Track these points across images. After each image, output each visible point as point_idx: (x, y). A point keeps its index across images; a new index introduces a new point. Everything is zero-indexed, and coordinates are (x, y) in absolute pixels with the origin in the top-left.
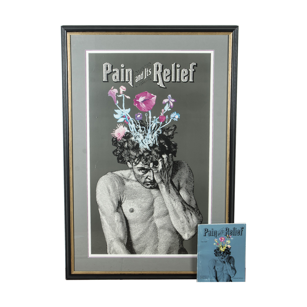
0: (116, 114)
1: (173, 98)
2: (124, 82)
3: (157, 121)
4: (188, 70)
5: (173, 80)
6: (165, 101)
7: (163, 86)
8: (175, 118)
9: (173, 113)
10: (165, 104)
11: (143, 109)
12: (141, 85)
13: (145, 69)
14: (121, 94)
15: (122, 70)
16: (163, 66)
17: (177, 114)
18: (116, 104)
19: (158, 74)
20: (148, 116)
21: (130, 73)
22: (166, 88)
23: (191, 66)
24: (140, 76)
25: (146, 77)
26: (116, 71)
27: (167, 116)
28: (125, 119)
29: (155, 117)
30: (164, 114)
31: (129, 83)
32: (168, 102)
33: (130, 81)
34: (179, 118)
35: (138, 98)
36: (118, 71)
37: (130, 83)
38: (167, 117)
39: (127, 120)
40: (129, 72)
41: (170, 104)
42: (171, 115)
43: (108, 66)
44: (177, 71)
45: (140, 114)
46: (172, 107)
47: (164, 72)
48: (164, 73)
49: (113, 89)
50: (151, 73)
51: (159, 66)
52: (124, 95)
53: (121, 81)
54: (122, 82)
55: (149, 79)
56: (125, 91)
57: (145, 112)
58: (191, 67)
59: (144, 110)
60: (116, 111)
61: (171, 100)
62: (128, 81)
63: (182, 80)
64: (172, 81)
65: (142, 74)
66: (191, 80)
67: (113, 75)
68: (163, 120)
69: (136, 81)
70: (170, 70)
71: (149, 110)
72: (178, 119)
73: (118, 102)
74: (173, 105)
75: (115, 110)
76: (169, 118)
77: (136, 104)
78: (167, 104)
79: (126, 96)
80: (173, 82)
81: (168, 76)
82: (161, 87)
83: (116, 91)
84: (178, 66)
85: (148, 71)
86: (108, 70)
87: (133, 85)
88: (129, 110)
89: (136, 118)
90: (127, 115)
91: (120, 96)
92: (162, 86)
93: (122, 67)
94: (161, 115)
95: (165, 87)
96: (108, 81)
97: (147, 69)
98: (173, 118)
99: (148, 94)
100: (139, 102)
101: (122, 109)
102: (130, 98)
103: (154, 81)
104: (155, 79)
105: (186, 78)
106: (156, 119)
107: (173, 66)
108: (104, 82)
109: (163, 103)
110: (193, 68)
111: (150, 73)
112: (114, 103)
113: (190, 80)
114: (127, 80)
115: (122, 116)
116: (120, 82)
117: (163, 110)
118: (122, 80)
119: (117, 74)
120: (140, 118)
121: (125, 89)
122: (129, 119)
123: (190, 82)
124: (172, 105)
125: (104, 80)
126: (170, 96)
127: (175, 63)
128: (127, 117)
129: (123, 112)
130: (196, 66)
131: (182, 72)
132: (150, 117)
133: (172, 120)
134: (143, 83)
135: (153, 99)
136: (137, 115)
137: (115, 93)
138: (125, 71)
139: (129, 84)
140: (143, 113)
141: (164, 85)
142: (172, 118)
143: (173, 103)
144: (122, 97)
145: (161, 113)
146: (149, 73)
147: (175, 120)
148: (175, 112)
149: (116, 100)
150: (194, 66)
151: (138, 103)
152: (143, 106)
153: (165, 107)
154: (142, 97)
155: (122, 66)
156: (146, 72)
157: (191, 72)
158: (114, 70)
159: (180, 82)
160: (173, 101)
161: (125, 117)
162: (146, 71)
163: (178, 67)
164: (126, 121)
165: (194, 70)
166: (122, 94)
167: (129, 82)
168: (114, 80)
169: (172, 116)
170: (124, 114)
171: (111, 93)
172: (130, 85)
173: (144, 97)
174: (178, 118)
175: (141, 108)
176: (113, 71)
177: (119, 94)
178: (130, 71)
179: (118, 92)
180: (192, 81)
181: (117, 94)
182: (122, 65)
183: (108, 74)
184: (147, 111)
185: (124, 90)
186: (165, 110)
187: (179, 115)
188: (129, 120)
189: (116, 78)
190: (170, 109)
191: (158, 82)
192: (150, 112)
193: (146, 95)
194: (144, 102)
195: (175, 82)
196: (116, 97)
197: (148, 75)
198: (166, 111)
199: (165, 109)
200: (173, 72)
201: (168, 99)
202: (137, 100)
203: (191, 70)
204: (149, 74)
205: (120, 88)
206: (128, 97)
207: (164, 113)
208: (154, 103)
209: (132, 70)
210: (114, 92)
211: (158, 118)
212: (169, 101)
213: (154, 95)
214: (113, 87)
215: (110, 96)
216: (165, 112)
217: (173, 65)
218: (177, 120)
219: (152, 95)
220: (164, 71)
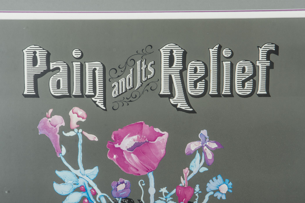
0: (61, 181)
1: (212, 138)
2: (82, 96)
3: (172, 200)
4: (253, 64)
5: (213, 90)
6: (193, 146)
7: (185, 107)
8: (218, 191)
9: (214, 179)
10: (192, 156)
11: (131, 168)
12: (125, 104)
13: (138, 63)
14: (73, 130)
15: (75, 66)
16: (185, 54)
17: (224, 181)
18: (60, 156)
19: (173, 76)
20: (147, 187)
21: (97, 72)
22: (194, 112)
23: (260, 54)
24: (123, 80)
25: (138, 84)
26: (58, 69)
27: (198, 186)
28: (85, 194)
29: (164, 190)
30: (190, 182)
31: (93, 99)
32: (201, 150)
33: (97, 95)
34: (231, 191)
35: (119, 139)
36: (63, 68)
37: (98, 100)
38: (197, 189)
39: (89, 199)
40: (95, 69)
41: (205, 154)
42: (208, 184)
43: (37, 55)
44: (225, 65)
45: (126, 181)
46: (210, 163)
47: (189, 70)
48: (188, 72)
49: (52, 114)
50: (152, 74)
51: (174, 54)
52: (80, 131)
53: (74, 94)
54: (75, 96)
55: (148, 88)
56: (83, 120)
57: (138, 176)
58: (260, 56)
59: (134, 170)
60: (60, 174)
61: (207, 144)
62: (93, 94)
63: (238, 90)
64: (210, 93)
65: (130, 76)
66: (261, 90)
67: (51, 80)
68: (185, 198)
69: (113, 95)
70: (205, 65)
71: (148, 171)
72: (227, 194)
73: (64, 151)
74: (214, 157)
75: (57, 172)
76: (204, 191)
77: (115, 156)
78: (198, 155)
79: (86, 134)
80: (212, 96)
81: (200, 80)
82: (179, 109)
83: (58, 120)
84: (226, 53)
85: (144, 67)
86: (37, 66)
87: (105, 104)
88: (95, 171)
89: (114, 193)
90: (90, 186)
91: (71, 134)
92: (183, 108)
93: (75, 56)
94: (181, 185)
95: (191, 110)
96: (37, 96)
97: (143, 63)
98: (215, 191)
99: (146, 128)
100: (122, 151)
101: (77, 168)
102: (96, 139)
103: (161, 93)
104: (164, 90)
105: (248, 85)
106: (168, 196)
107: (211, 53)
108: (26, 96)
109: (186, 152)
110: (268, 58)
111: (150, 73)
112: (53, 153)
113: (259, 90)
114: (88, 91)
115: (76, 186)
116: (70, 96)
117: (186, 171)
118: (76, 91)
119: (62, 76)
120: (126, 193)
121: (85, 116)
122: (95, 194)
123: (260, 95)
124: (210, 156)
125: (25, 93)
126: (204, 132)
127: (217, 46)
128: (89, 189)
129: (78, 177)
130: (276, 52)
131: (237, 70)
132: (152, 191)
133: (211, 197)
134: (131, 99)
135: (159, 143)
136: (118, 185)
137: (58, 127)
138: (82, 68)
139: (95, 102)
140: (134, 178)
141: (189, 105)
142: (212, 193)
143: (213, 151)
144: (76, 137)
145: (182, 179)
146: (147, 72)
147: (219, 198)
148: (219, 177)
149: (59, 146)
150: (269, 53)
151: (119, 151)
152: (133, 159)
153: (192, 164)
154: (129, 136)
155: (74, 54)
156: (141, 70)
157: (260, 70)
158: (52, 66)
159: (231, 96)
160: (213, 147)
161: (85, 190)
162: (141, 66)
163: (226, 56)
164: (86, 201)
165: (268, 64)
166: (76, 130)
167: (94, 96)
168: (52, 93)
169: (212, 185)
170: (81, 182)
171: (45, 127)
172: (98, 106)
173: (135, 137)
174: (228, 192)
175: (126, 166)
176: (51, 68)
177: (67, 128)
178: (97, 68)
179: (64, 124)
180: (265, 93)
181: (62, 129)
182: (74, 51)
183: (36, 77)
184: (143, 173)
185: (81, 119)
186: (191, 172)
187: (231, 184)
188: (95, 198)
189: (58, 86)
190: (205, 169)
191: (172, 96)
192: (151, 175)
193: (140, 132)
194: (136, 149)
195: (219, 95)
196: (58, 136)
197: (144, 79)
198: (195, 172)
199: (191, 168)
200: (211, 69)
201: (200, 140)
202: (117, 146)
203: (262, 64)
204: (149, 76)
205: (71, 113)
206: (92, 137)
207: (188, 179)
208: (163, 151)
209: (103, 66)
210: (55, 124)
211: (174, 191)
212: (202, 147)
213: (161, 132)
214: (51, 111)
215: (43, 135)
216: (192, 175)
217: (213, 52)
218: (224, 197)
219: (157, 130)
220: (189, 66)
